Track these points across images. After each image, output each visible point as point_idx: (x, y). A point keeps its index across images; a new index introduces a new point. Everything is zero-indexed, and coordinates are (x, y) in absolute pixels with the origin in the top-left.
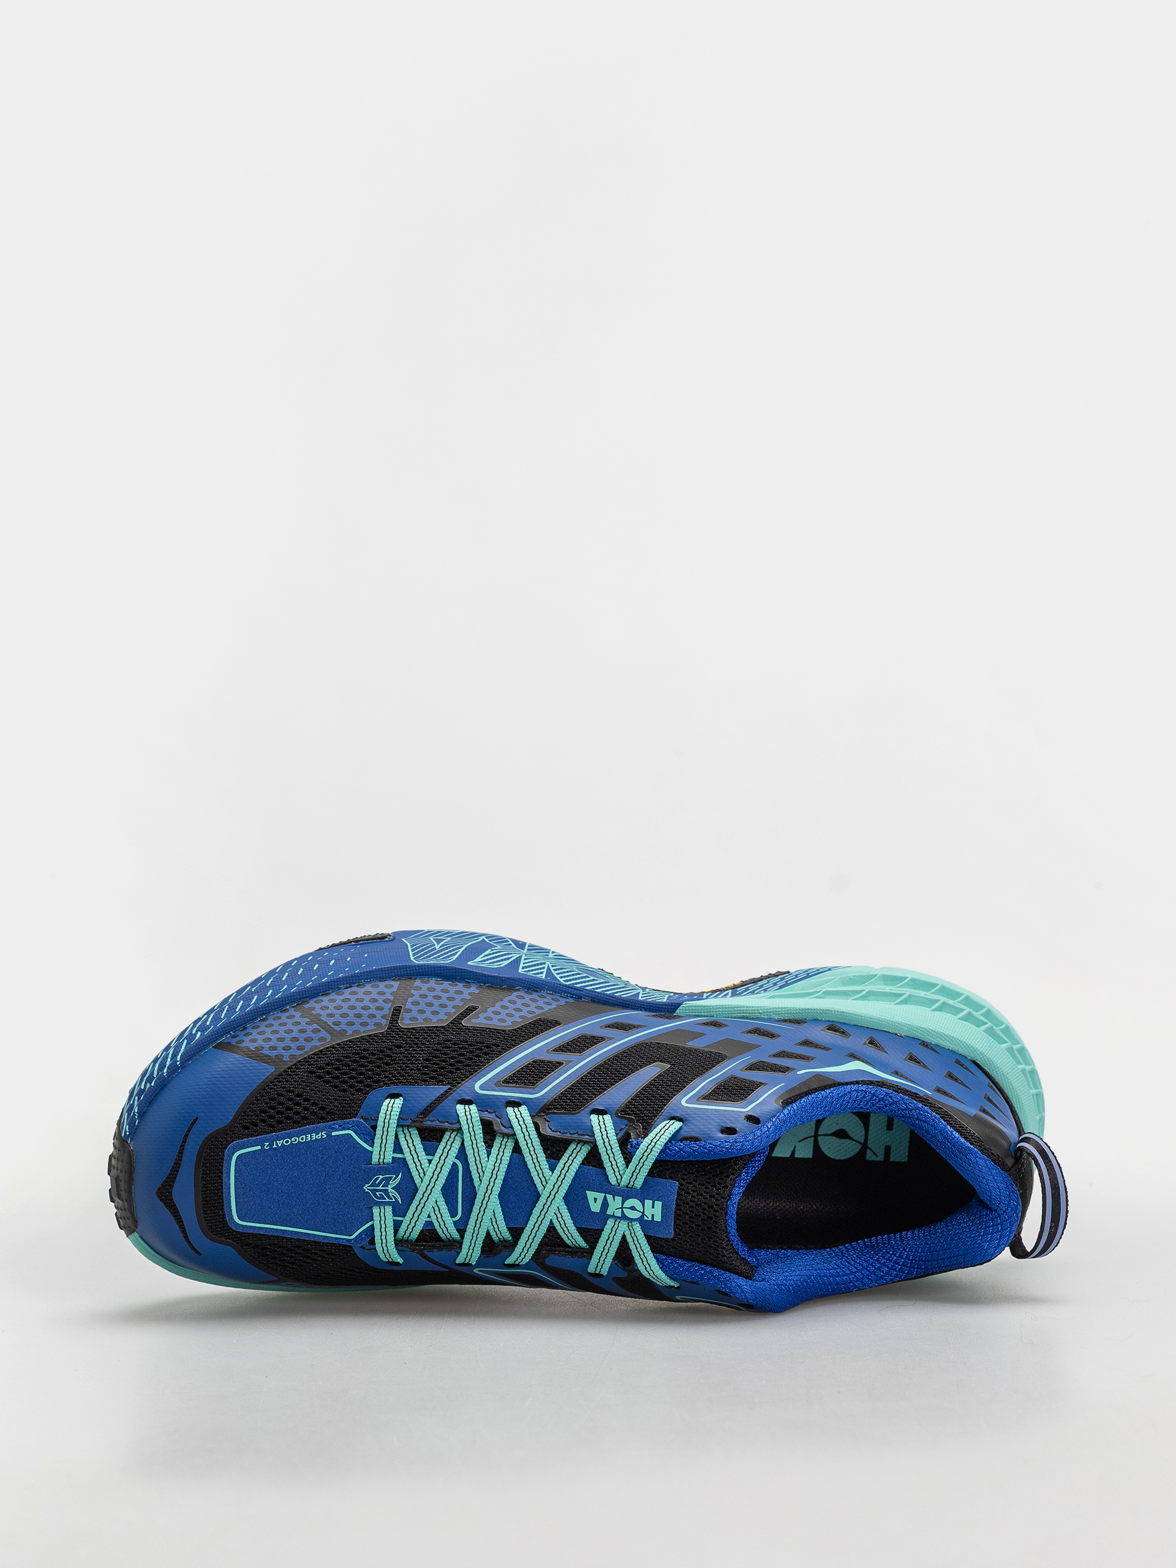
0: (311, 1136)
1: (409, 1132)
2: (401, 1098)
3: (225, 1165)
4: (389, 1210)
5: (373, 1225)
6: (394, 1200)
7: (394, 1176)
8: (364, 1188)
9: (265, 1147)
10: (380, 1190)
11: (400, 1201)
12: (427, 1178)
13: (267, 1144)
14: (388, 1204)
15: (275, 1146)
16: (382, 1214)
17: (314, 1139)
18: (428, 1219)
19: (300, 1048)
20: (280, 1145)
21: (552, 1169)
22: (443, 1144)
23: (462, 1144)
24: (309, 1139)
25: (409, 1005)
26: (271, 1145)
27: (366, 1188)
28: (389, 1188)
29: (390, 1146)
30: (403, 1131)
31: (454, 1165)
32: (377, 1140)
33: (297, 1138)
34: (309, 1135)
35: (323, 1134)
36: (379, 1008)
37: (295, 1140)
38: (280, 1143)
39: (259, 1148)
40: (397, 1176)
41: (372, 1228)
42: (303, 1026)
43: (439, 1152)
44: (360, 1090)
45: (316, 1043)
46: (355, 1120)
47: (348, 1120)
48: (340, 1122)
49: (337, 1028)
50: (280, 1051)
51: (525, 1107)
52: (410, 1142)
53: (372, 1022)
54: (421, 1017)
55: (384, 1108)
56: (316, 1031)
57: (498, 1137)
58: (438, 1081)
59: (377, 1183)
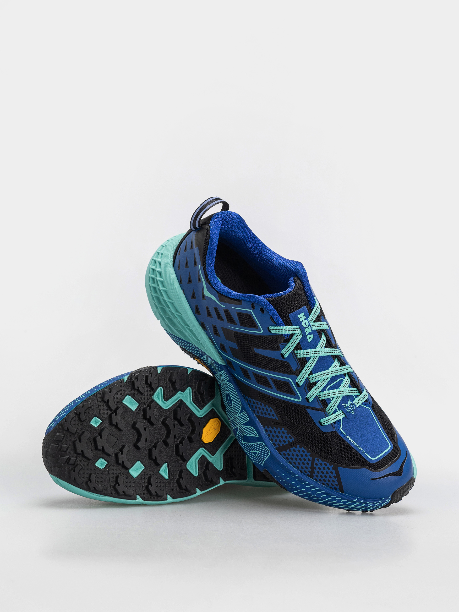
1: (328, 411)
2: (320, 421)
3: (378, 460)
4: (354, 402)
5: (361, 404)
6: (351, 402)
7: (344, 406)
9: (364, 452)
10: (351, 408)
12: (338, 395)
13: (363, 452)
14: (353, 403)
15: (362, 449)
16: (357, 403)
17: (351, 439)
18: (348, 387)
19: (326, 465)
20: (360, 448)
21: (310, 358)
22: (325, 398)
23: (320, 392)
25: (287, 443)
26: (362, 451)
27: (353, 413)
28: (349, 405)
29: (337, 414)
30: (329, 413)
31: (329, 390)
32: (338, 419)
33: (355, 444)
34: (351, 441)
35: (347, 437)
36: (294, 451)
39: (366, 454)
40: (344, 405)
42: (318, 470)
43: (328, 397)
44: (326, 436)
45: (320, 461)
46: (336, 430)
47: (338, 433)
48: (341, 435)
49: (311, 458)
50: (331, 470)
51: (296, 381)
52: (331, 408)
53: (301, 450)
54: (288, 436)
55: (327, 424)
56: (317, 464)
57: (311, 382)
58: (306, 413)
59: (350, 410)
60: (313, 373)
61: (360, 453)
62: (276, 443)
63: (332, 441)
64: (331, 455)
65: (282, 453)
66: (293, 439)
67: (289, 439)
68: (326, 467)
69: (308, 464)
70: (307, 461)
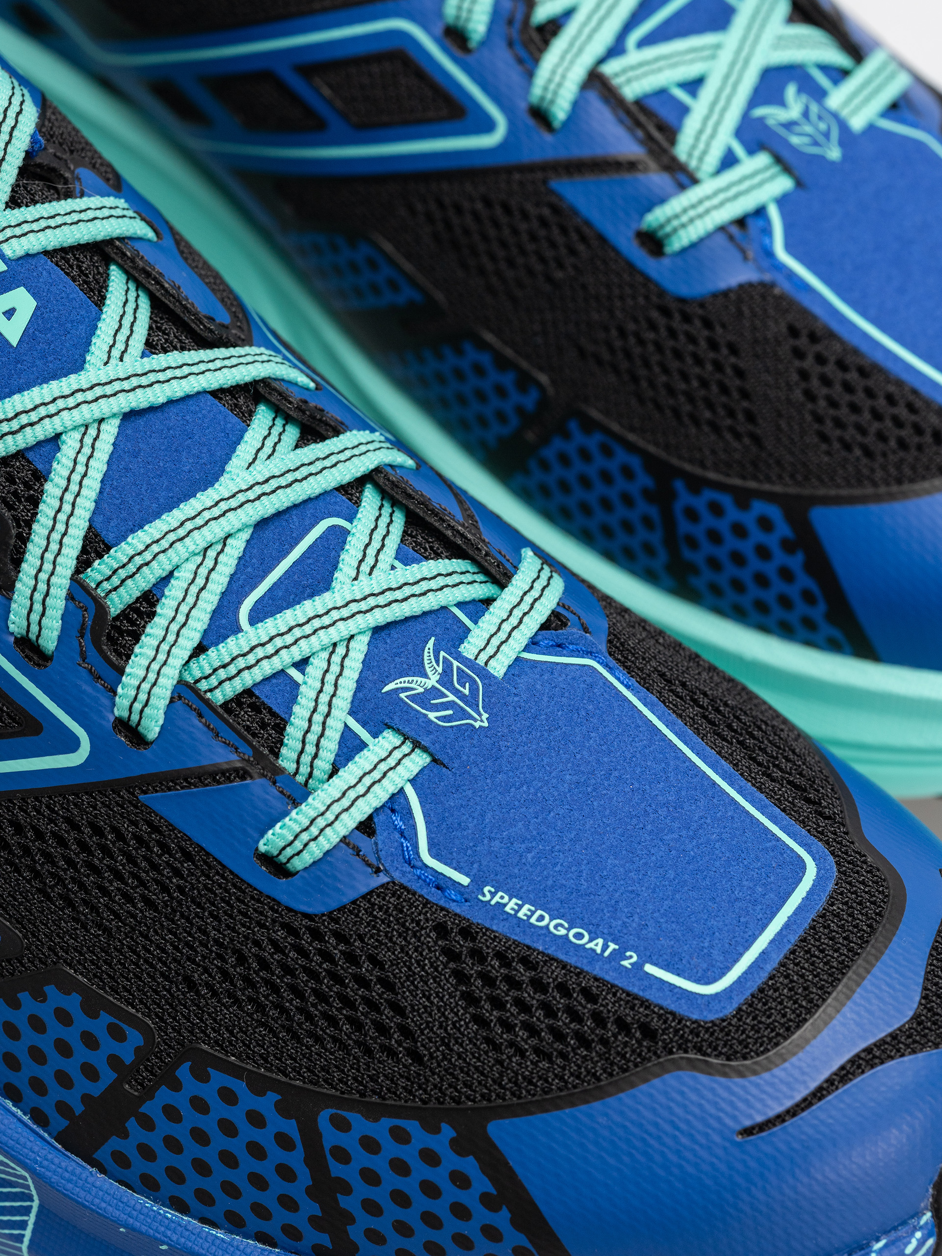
0: (517, 912)
1: (298, 762)
2: (262, 848)
3: (752, 987)
4: (468, 649)
5: (526, 649)
6: (442, 654)
7: (402, 695)
8: (486, 724)
9: (635, 958)
10: (456, 692)
11: (431, 644)
12: (334, 634)
13: (626, 963)
14: (459, 657)
15: (612, 946)
16: (490, 650)
17: (514, 900)
18: (397, 564)
19: (401, 1136)
20: (600, 941)
21: (55, 440)
22: (248, 679)
23: (200, 650)
24: (527, 906)
25: (108, 1076)
26: (619, 955)
27: (482, 721)
28: (432, 681)
29: (362, 762)
30: (310, 775)
31: (256, 618)
32: (380, 795)
33: (551, 928)
34: (521, 915)
35: (488, 897)
36: (173, 1114)
37: (558, 927)
38: (597, 945)
39: (649, 968)
40: (396, 691)
41: (533, 644)
42: (362, 1190)
43: (267, 668)
44: (340, 937)
45: (360, 1124)
46: (397, 875)
47: (414, 886)
48: (434, 896)
49: (291, 1128)
50: (451, 1161)
51: (12, 628)
52: (312, 738)
53: (208, 1092)
54: (99, 1026)
55: (316, 851)
56: (342, 1155)
57: (116, 604)
58: (155, 829)
59: (450, 712)
60: (110, 538)
61: (607, 978)
62: (47, 1105)
63: (384, 955)
64: (417, 1058)
65: (103, 1154)
66: (135, 1038)
67: (109, 1047)
68: (409, 1154)
69: (286, 1173)
70: (276, 1155)
